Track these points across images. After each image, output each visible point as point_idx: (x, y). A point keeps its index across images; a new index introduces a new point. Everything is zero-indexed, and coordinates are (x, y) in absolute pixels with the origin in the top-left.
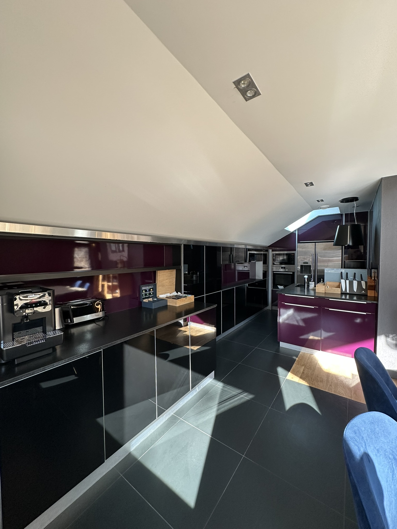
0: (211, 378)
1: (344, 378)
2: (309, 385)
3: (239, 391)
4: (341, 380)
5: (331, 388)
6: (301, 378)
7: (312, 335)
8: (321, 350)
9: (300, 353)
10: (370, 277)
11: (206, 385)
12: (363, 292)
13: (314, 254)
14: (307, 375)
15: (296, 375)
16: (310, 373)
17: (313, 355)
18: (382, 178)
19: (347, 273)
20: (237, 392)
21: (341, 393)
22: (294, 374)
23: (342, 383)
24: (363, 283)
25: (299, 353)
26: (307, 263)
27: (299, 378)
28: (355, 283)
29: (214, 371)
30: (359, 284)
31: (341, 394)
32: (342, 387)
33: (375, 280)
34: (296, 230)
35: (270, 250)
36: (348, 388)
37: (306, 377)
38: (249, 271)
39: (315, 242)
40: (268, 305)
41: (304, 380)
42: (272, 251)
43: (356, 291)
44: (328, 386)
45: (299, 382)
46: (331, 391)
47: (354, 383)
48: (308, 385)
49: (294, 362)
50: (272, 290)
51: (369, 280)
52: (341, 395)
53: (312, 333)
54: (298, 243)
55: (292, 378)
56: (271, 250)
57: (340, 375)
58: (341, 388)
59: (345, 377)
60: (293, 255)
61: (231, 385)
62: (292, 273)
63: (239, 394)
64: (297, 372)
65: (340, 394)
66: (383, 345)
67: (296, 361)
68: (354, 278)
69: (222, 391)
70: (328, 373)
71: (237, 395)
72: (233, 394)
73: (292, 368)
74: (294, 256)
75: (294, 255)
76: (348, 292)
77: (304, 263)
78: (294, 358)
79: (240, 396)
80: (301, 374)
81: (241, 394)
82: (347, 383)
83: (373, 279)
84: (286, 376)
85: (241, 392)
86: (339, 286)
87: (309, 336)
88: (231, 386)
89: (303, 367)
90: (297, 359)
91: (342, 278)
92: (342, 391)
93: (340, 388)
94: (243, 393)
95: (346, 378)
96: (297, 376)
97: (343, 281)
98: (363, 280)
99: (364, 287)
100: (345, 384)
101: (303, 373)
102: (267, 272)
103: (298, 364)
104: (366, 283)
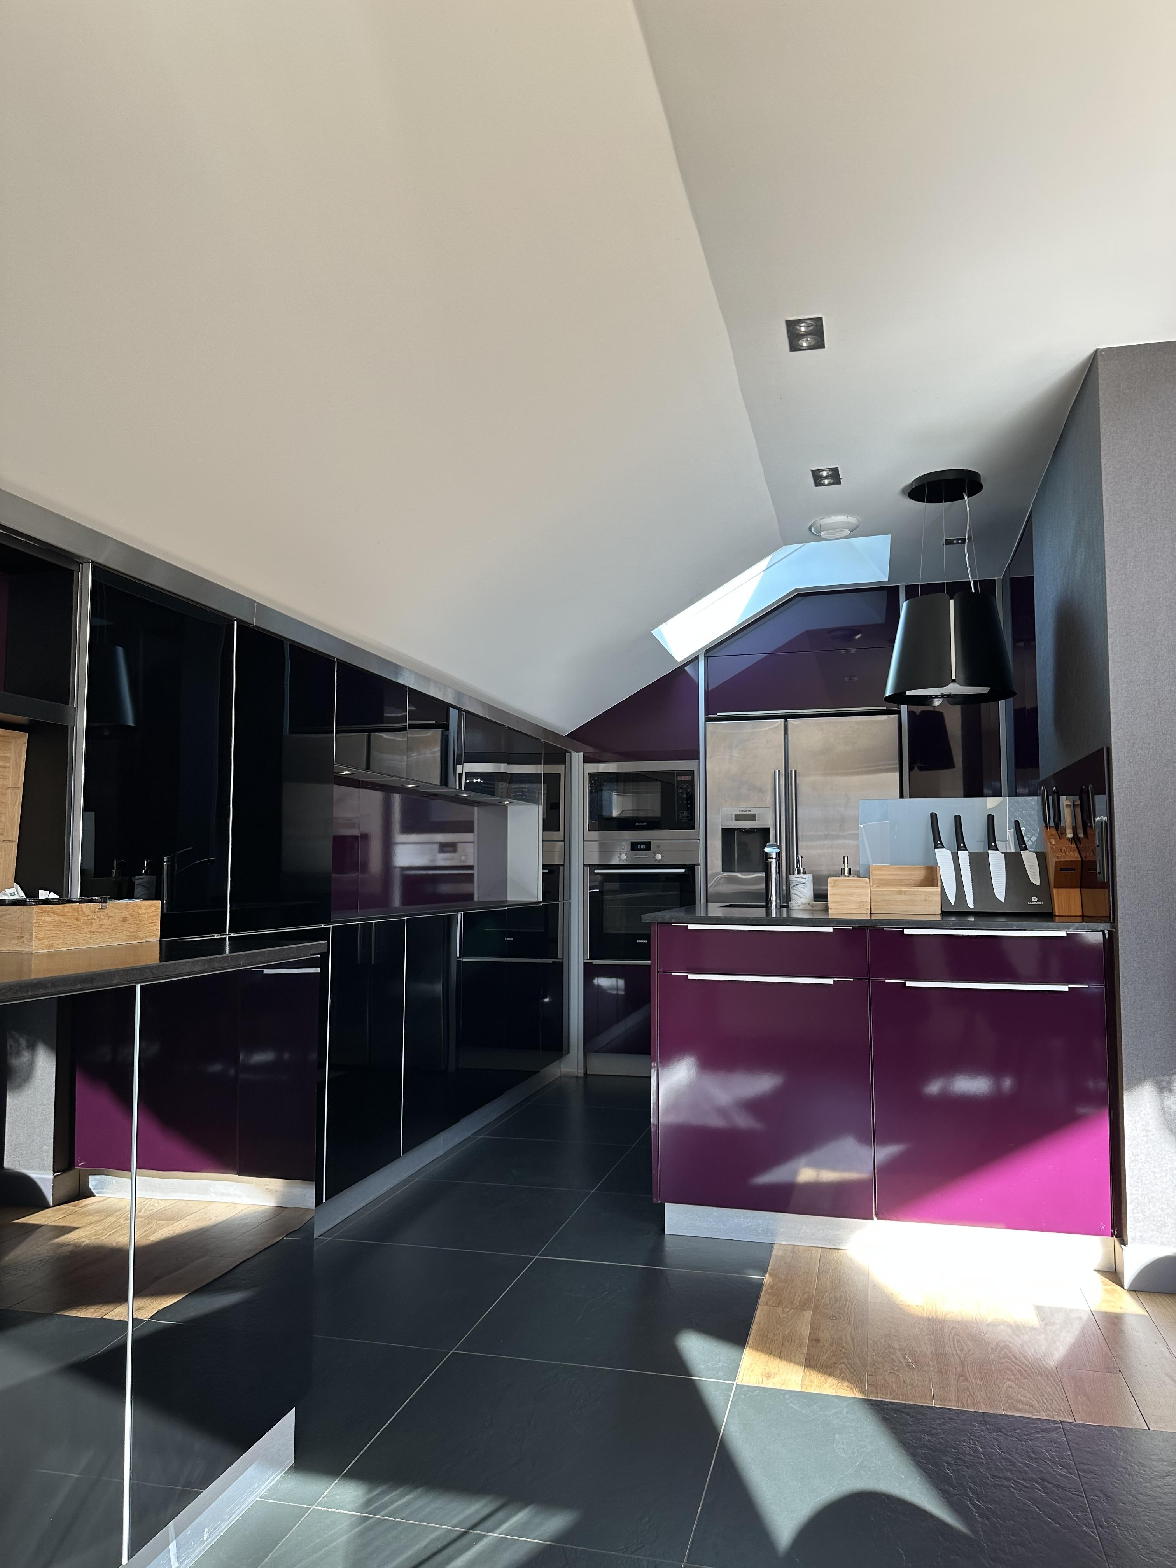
0: (272, 1462)
1: (1010, 1331)
2: (862, 1392)
3: (476, 1508)
4: (997, 1344)
5: (968, 1389)
6: (811, 1364)
7: (810, 1165)
8: (875, 1218)
9: (774, 1252)
10: (1054, 832)
11: (235, 1518)
12: (1035, 899)
13: (783, 772)
14: (834, 1348)
15: (780, 1358)
16: (849, 1338)
17: (836, 1254)
18: (1095, 355)
19: (958, 820)
20: (461, 1517)
21: (1023, 1402)
22: (770, 1354)
23: (1008, 1357)
24: (1030, 860)
25: (771, 1251)
26: (753, 817)
27: (802, 1369)
28: (997, 863)
29: (289, 1419)
30: (1014, 863)
31: (1020, 1406)
32: (1013, 1374)
33: (1076, 839)
34: (697, 658)
35: (574, 755)
36: (1041, 1375)
37: (834, 1359)
38: (471, 867)
39: (785, 717)
40: (569, 1052)
41: (830, 1375)
42: (587, 760)
43: (1003, 901)
44: (953, 1382)
45: (811, 1390)
46: (974, 1404)
47: (1058, 1343)
48: (858, 1395)
49: (758, 1297)
50: (585, 964)
51: (1053, 842)
52: (1026, 1411)
53: (803, 1160)
54: (708, 720)
55: (768, 1376)
56: (582, 754)
57: (989, 1321)
58: (1013, 1378)
59: (1010, 1326)
60: (685, 782)
61: (421, 1485)
62: (683, 871)
63: (473, 1527)
64: (786, 1344)
65: (1018, 1410)
66: (1150, 1134)
67: (763, 1293)
68: (991, 842)
69: (361, 1534)
70: (928, 1319)
71: (464, 1534)
72: (436, 1534)
73: (754, 1327)
74: (691, 783)
75: (688, 778)
76: (971, 904)
77: (738, 817)
78: (754, 1276)
79: (485, 1536)
80: (805, 1351)
81: (489, 1523)
82: (1030, 1352)
83: (1070, 835)
84: (733, 1372)
85: (487, 1511)
86: (931, 878)
87: (795, 1173)
88: (419, 1490)
89: (808, 1314)
90: (767, 1279)
91: (937, 842)
92: (1021, 1390)
93: (1009, 1380)
94: (500, 1515)
95: (1018, 1329)
96: (791, 1361)
97: (943, 857)
98: (1026, 849)
99: (1035, 878)
100: (1022, 1358)
101: (815, 1340)
102: (561, 868)
103: (779, 1304)
104: (1042, 857)
